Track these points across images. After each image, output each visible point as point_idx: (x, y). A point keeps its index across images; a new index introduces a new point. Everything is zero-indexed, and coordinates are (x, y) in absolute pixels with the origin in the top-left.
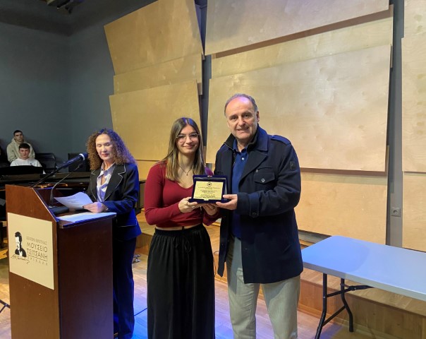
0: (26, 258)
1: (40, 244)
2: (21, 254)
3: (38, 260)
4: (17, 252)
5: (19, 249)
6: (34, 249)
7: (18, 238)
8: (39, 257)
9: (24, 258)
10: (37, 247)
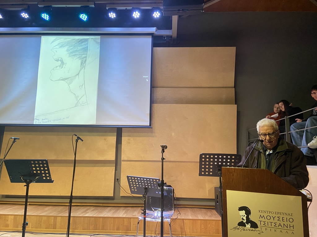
0: (257, 229)
1: (282, 216)
2: (248, 226)
3: (278, 230)
4: (241, 224)
5: (245, 221)
6: (271, 221)
7: (244, 212)
8: (280, 227)
9: (253, 229)
10: (276, 219)
